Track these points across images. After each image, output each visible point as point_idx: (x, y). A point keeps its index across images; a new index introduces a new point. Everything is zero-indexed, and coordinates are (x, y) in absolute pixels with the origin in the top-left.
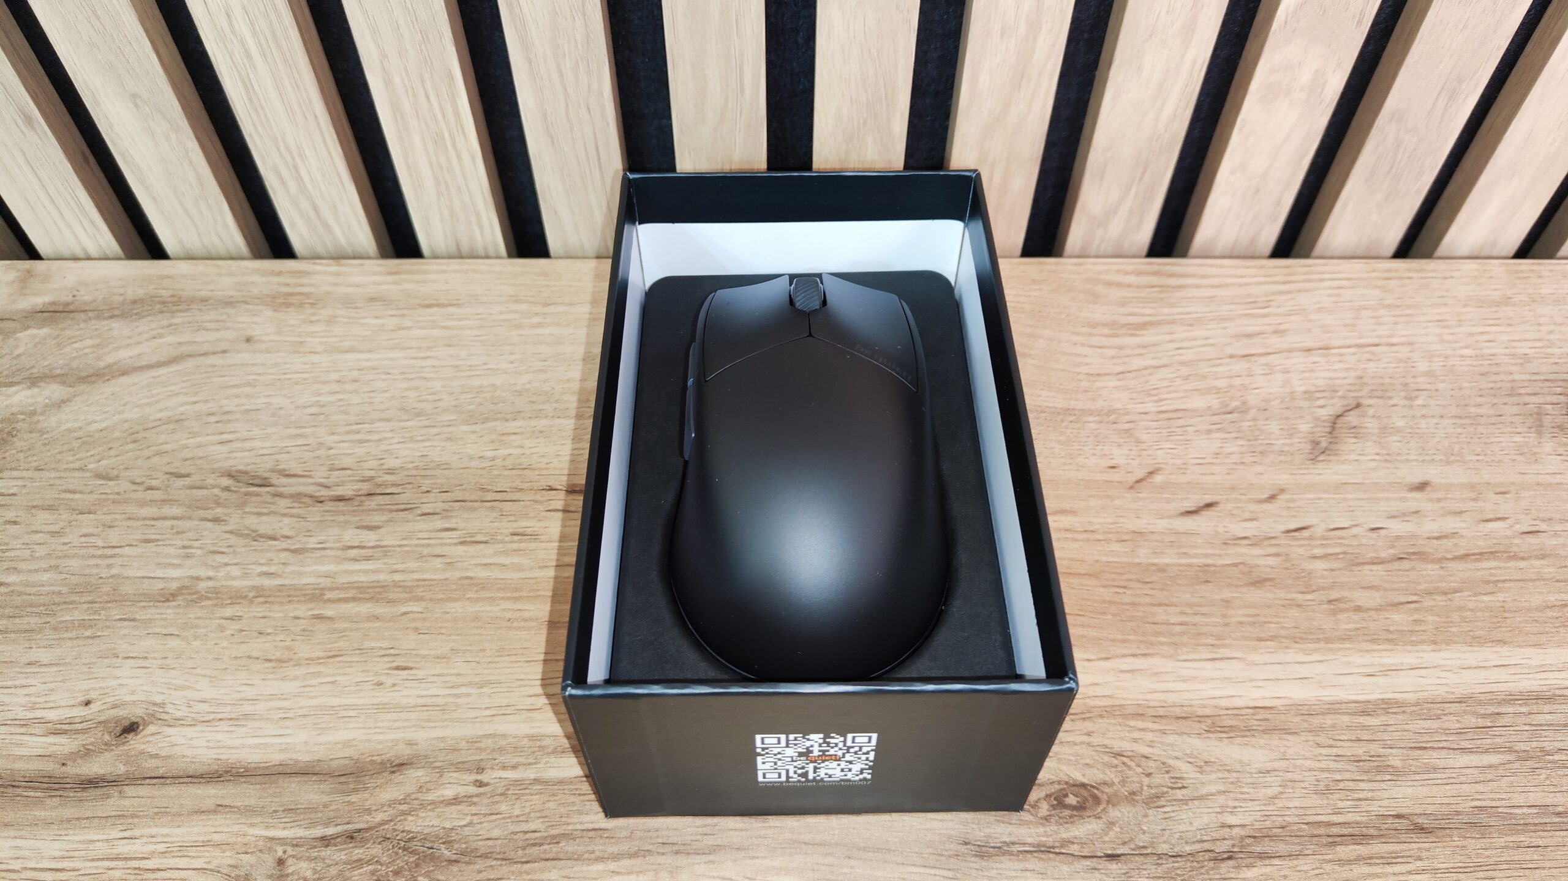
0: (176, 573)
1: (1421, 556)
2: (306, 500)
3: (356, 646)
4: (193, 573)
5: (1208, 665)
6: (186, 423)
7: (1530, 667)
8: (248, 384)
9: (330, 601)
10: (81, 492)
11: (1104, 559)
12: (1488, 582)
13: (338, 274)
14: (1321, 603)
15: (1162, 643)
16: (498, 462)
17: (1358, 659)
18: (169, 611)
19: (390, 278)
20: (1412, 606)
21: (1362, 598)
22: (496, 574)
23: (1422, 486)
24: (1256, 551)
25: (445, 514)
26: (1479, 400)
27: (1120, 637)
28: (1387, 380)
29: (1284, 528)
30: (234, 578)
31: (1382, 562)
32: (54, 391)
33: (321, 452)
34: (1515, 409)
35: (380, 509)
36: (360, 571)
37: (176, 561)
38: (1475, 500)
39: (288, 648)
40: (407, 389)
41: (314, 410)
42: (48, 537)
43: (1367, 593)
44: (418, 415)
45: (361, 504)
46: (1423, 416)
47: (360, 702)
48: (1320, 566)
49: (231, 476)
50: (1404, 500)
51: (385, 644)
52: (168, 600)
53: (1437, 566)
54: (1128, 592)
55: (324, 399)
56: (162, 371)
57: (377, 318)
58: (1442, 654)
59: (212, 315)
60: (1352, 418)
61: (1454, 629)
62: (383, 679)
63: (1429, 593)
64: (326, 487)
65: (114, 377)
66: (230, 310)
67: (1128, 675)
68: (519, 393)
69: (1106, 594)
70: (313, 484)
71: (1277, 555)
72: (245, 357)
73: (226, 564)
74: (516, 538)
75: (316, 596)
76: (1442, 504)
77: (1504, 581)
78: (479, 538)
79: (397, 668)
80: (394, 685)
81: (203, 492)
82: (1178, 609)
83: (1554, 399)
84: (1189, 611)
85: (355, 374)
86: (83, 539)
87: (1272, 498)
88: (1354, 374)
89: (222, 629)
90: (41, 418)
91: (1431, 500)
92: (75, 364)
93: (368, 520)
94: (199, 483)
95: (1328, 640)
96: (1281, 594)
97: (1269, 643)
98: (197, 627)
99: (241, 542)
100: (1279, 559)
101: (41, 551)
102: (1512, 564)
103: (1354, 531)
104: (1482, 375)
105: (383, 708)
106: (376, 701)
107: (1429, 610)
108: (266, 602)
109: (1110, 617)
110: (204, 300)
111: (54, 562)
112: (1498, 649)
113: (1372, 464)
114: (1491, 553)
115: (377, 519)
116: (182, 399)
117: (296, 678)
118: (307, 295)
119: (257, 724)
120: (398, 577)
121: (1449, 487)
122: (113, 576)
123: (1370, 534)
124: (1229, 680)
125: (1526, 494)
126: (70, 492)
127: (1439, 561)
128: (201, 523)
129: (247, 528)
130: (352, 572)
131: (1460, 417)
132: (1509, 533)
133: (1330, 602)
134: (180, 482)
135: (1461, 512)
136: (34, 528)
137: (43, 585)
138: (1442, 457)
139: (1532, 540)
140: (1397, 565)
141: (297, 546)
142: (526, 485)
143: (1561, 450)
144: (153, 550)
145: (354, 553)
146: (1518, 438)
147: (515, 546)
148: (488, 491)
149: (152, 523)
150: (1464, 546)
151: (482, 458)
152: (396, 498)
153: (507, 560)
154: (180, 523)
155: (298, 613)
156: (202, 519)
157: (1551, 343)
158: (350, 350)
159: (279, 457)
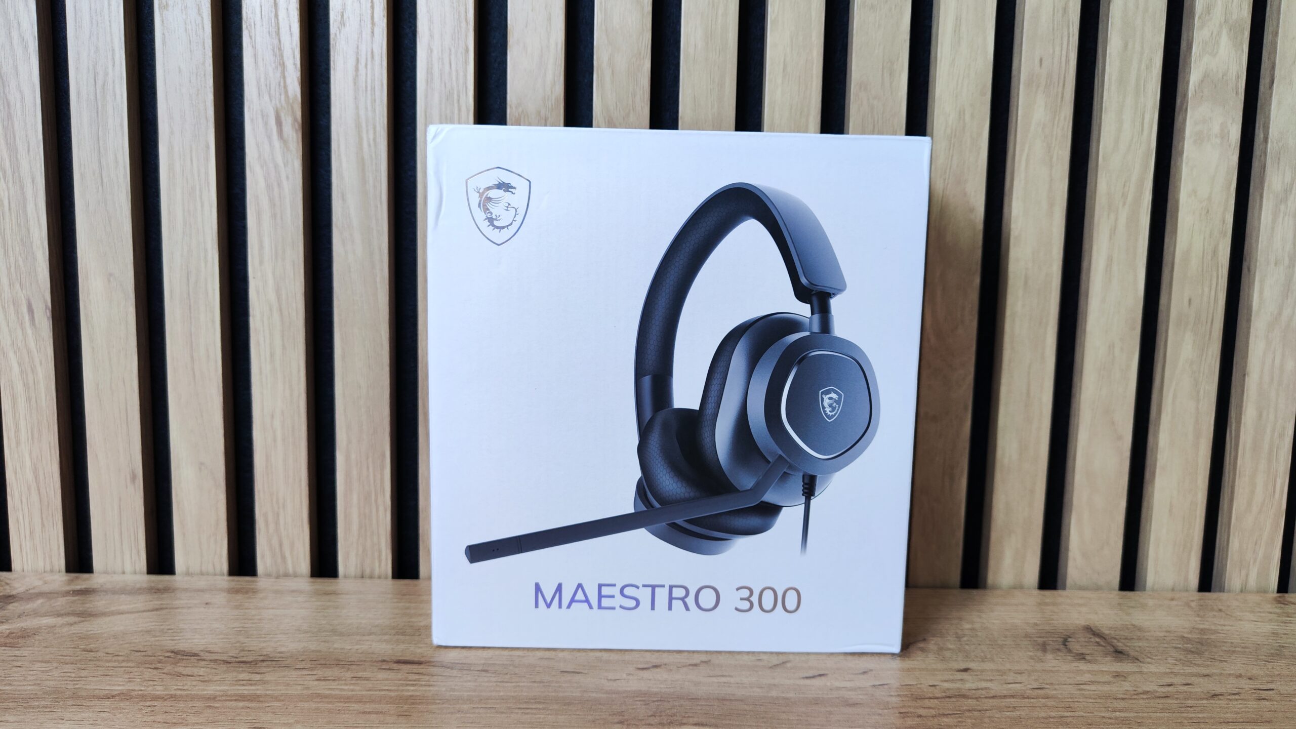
0: (120, 688)
1: (965, 696)
2: (219, 662)
3: (229, 718)
4: (131, 688)
6: (152, 632)
8: (200, 619)
9: (220, 700)
10: (70, 656)
12: (1009, 707)
16: (353, 651)
18: (106, 702)
20: (957, 715)
22: (337, 692)
23: (966, 670)
24: (850, 693)
25: (312, 669)
26: (1004, 639)
28: (944, 631)
29: (872, 684)
30: (159, 690)
31: (937, 698)
32: (72, 619)
33: (238, 645)
34: (1029, 643)
35: (268, 666)
36: (244, 689)
37: (121, 683)
38: (1002, 676)
39: (183, 719)
41: (239, 629)
42: (38, 673)
43: (927, 710)
45: (256, 664)
46: (967, 644)
48: (895, 699)
49: (172, 652)
50: (953, 675)
51: (250, 718)
52: (109, 698)
53: (975, 700)
56: (145, 613)
57: (292, 597)
59: (187, 594)
60: (920, 644)
63: (968, 711)
64: (236, 657)
65: (114, 615)
66: (200, 593)
68: (377, 626)
70: (227, 656)
72: (202, 610)
73: (155, 685)
74: (355, 679)
75: (211, 698)
76: (979, 677)
77: (1021, 707)
78: (329, 678)
81: (153, 658)
83: (1054, 639)
86: (62, 674)
87: (865, 673)
89: (140, 710)
90: (57, 629)
91: (971, 675)
92: (90, 610)
93: (257, 671)
94: (151, 655)
98: (124, 709)
99: (169, 677)
100: (867, 696)
101: (30, 678)
102: (1026, 700)
103: (919, 686)
107: (970, 717)
108: (175, 700)
110: (186, 589)
111: (39, 682)
113: (933, 662)
114: (1012, 696)
115: (264, 670)
116: (154, 624)
118: (253, 589)
120: (268, 692)
121: (982, 671)
122: (75, 688)
123: (930, 687)
125: (1036, 674)
126: (62, 656)
127: (976, 698)
128: (145, 669)
129: (176, 672)
130: (238, 690)
132: (1023, 688)
134: (139, 654)
135: (991, 680)
136: (32, 669)
137: (26, 691)
138: (979, 660)
139: (1040, 691)
140: (947, 700)
141: (207, 679)
142: (369, 659)
143: (1059, 658)
144: (108, 678)
145: (242, 683)
146: (1030, 653)
147: (353, 682)
148: (342, 661)
149: (112, 668)
150: (992, 693)
151: (342, 649)
152: (279, 662)
153: (346, 687)
154: (131, 670)
155: (194, 705)
156: (146, 668)
157: (1053, 620)
158: (273, 608)
159: (209, 646)
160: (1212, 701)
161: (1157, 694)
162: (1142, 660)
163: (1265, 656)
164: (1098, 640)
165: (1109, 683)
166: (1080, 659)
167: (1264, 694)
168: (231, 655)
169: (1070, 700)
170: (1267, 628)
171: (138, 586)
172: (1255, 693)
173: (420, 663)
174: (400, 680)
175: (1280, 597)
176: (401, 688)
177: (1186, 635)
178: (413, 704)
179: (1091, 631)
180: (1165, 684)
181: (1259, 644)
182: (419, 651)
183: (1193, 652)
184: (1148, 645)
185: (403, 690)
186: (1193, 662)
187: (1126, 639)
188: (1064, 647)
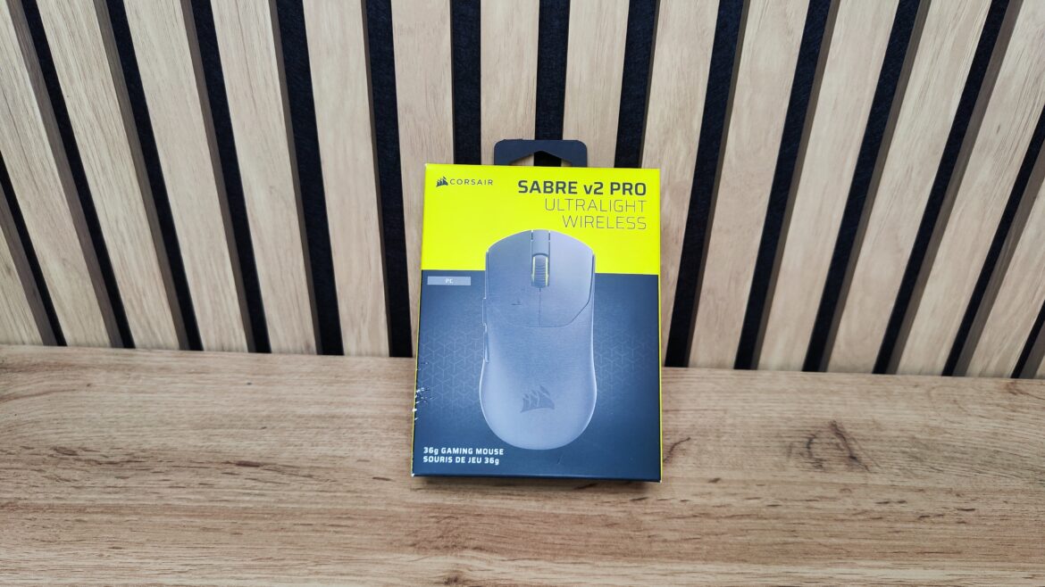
0: (9, 496)
1: (707, 515)
2: (92, 463)
3: (94, 536)
4: (18, 496)
5: (572, 566)
6: (41, 423)
7: (758, 575)
8: (81, 406)
9: (88, 512)
11: (525, 509)
12: (742, 530)
13: (147, 356)
14: (644, 536)
15: (546, 554)
16: (204, 448)
17: (658, 566)
19: (175, 359)
20: (697, 540)
21: (669, 536)
22: (186, 503)
23: (716, 481)
25: (166, 473)
26: (758, 439)
27: (524, 549)
28: (708, 427)
30: (39, 500)
31: (684, 518)
33: (109, 440)
34: (778, 444)
35: (132, 469)
36: (110, 499)
37: (11, 490)
38: (743, 488)
39: (56, 536)
40: (166, 412)
41: (112, 420)
43: (671, 533)
44: (168, 424)
45: (123, 465)
46: (725, 446)
47: (87, 564)
48: (648, 518)
49: (55, 449)
50: (704, 487)
51: (111, 536)
53: (716, 521)
54: (535, 527)
55: (120, 415)
56: (36, 398)
57: (162, 377)
58: (709, 566)
59: (74, 373)
60: (684, 445)
61: (717, 553)
62: (104, 553)
63: (708, 534)
64: (107, 457)
65: (10, 400)
66: (84, 371)
67: (523, 569)
68: (227, 416)
69: (521, 527)
70: (99, 455)
71: (625, 512)
72: (84, 393)
73: (38, 493)
74: (201, 486)
75: (82, 510)
76: (725, 490)
77: (753, 530)
78: (181, 485)
79: (114, 548)
80: (109, 556)
81: (38, 457)
82: (560, 537)
83: (801, 440)
84: (567, 538)
85: (140, 404)
88: (690, 423)
89: (23, 524)
91: (719, 488)
93: (123, 474)
94: (38, 452)
95: (643, 556)
96: (622, 531)
97: (610, 557)
98: (10, 523)
99: (50, 481)
100: (625, 514)
102: (759, 521)
103: (672, 501)
104: (763, 426)
105: (100, 568)
106: (96, 564)
107: (706, 543)
108: (52, 512)
109: (521, 539)
110: (71, 366)
112: (742, 564)
113: (690, 469)
114: (748, 515)
115: (128, 473)
116: (43, 412)
117: (56, 551)
119: (24, 573)
120: (129, 503)
121: (731, 481)
123: (681, 503)
124: (582, 574)
125: (775, 486)
127: (717, 518)
128: (31, 472)
129: (55, 475)
130: (105, 499)
131: (745, 447)
132: (760, 505)
133: (649, 537)
134: (28, 451)
135: (735, 494)
138: (731, 466)
139: (774, 510)
140: (692, 519)
141: (80, 485)
142: (215, 461)
143: (799, 465)
145: (109, 490)
146: (776, 459)
147: (199, 490)
148: (193, 462)
149: (5, 470)
150: (733, 511)
151: (195, 446)
152: (142, 464)
153: (192, 497)
154: (19, 471)
155: (68, 518)
156: (32, 470)
157: (805, 413)
158: (142, 392)
159: (85, 442)
160: (918, 525)
161: (873, 515)
162: (870, 468)
163: (979, 464)
164: (838, 441)
165: (834, 499)
166: (816, 467)
167: (966, 516)
168: (103, 453)
169: (796, 521)
170: (991, 425)
171: (33, 361)
172: (957, 514)
173: (256, 465)
174: (238, 488)
175: (1012, 383)
176: (238, 498)
177: (918, 436)
178: (246, 518)
179: (836, 429)
180: (882, 501)
181: (977, 448)
182: (258, 449)
183: (917, 458)
184: (879, 448)
185: (239, 501)
186: (915, 472)
187: (864, 440)
188: (806, 449)
